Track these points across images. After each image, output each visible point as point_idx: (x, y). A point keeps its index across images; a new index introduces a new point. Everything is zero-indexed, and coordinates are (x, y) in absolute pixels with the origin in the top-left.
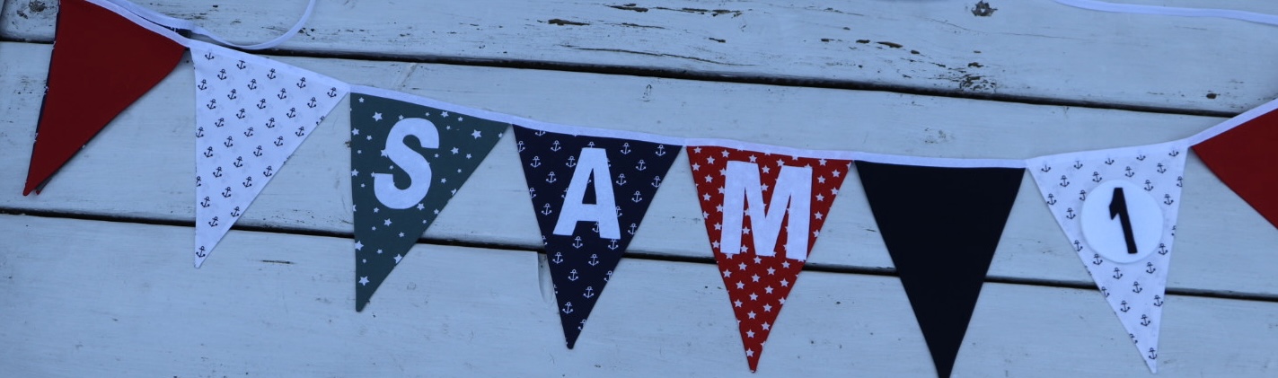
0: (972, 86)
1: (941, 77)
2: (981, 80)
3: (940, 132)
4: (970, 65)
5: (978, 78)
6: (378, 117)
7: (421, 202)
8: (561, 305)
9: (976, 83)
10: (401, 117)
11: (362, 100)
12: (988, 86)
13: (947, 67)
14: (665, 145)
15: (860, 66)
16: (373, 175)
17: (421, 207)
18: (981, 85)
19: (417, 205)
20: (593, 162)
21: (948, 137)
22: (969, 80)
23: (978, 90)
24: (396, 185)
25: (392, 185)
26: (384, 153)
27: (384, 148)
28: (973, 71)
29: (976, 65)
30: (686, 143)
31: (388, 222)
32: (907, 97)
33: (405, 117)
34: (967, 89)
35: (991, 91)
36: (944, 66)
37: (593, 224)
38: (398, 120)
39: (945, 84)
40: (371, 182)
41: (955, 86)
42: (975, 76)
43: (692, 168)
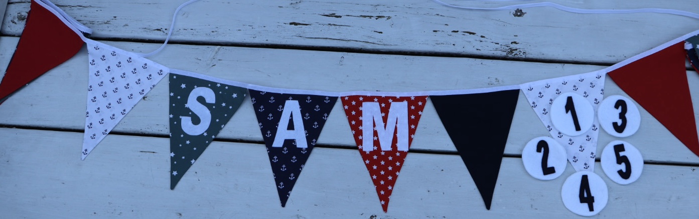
0: (513, 54)
1: (496, 49)
2: (518, 50)
3: (496, 79)
4: (512, 43)
5: (516, 50)
6: (183, 86)
7: (205, 132)
8: (278, 184)
9: (515, 52)
10: (196, 87)
11: (175, 77)
12: (521, 54)
13: (500, 44)
14: (329, 97)
15: (454, 45)
16: (181, 117)
17: (205, 134)
18: (518, 53)
19: (203, 133)
20: (292, 108)
21: (500, 82)
22: (512, 51)
23: (516, 56)
24: (192, 123)
25: (190, 123)
26: (187, 106)
27: (186, 103)
28: (514, 46)
29: (515, 43)
30: (340, 95)
31: (188, 142)
32: (479, 61)
33: (198, 86)
34: (510, 56)
35: (523, 56)
36: (498, 44)
37: (293, 141)
38: (194, 88)
39: (499, 53)
40: (179, 121)
41: (504, 54)
42: (515, 48)
43: (344, 108)
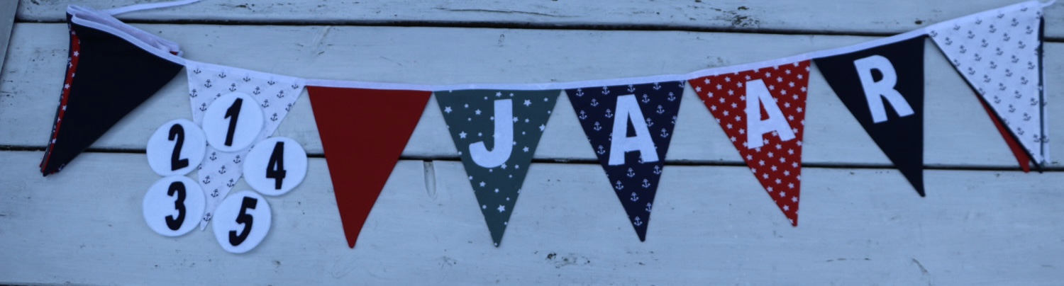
0: (741, 24)
1: (718, 18)
2: (748, 19)
3: (719, 59)
4: (739, 8)
5: (745, 18)
9: (743, 21)
12: (753, 23)
13: (723, 10)
15: (658, 13)
18: (748, 23)
21: (725, 62)
22: (739, 19)
23: (746, 27)
28: (742, 13)
29: (744, 8)
32: (694, 35)
34: (737, 26)
35: (756, 27)
36: (719, 10)
39: (721, 23)
41: (729, 24)
42: (743, 16)
